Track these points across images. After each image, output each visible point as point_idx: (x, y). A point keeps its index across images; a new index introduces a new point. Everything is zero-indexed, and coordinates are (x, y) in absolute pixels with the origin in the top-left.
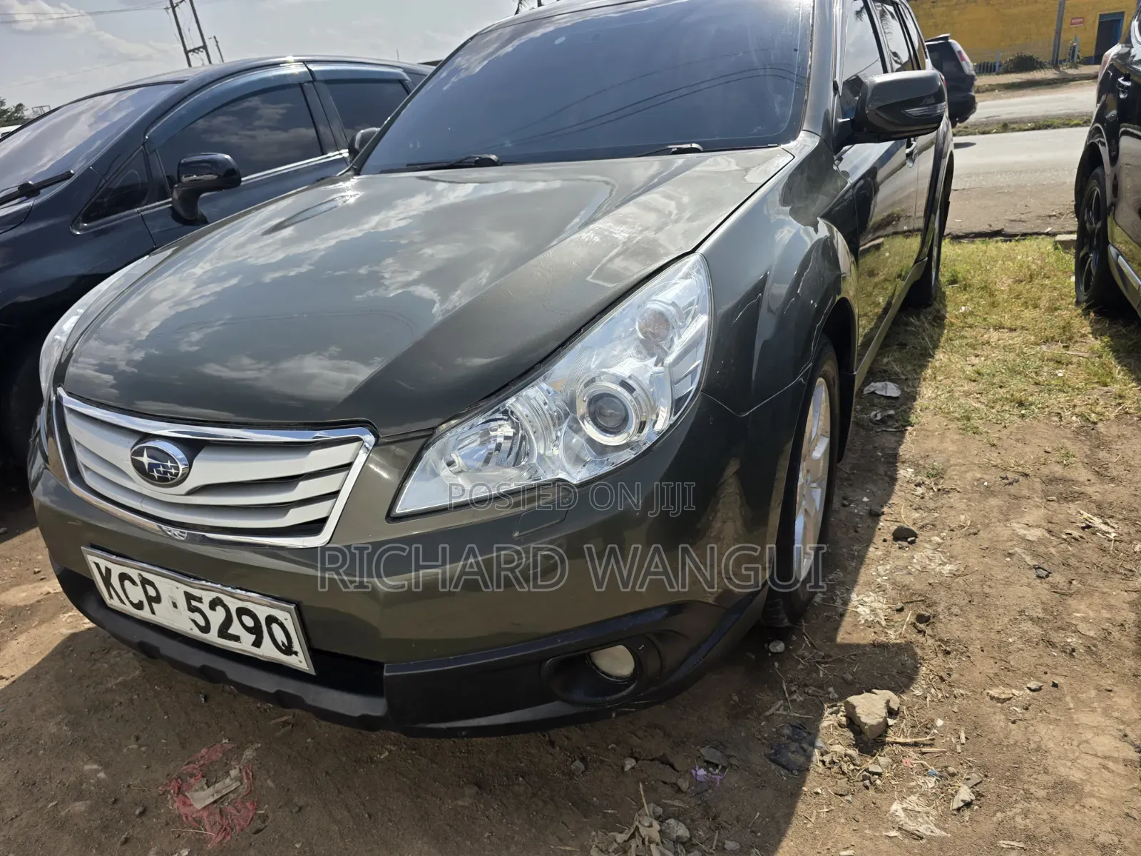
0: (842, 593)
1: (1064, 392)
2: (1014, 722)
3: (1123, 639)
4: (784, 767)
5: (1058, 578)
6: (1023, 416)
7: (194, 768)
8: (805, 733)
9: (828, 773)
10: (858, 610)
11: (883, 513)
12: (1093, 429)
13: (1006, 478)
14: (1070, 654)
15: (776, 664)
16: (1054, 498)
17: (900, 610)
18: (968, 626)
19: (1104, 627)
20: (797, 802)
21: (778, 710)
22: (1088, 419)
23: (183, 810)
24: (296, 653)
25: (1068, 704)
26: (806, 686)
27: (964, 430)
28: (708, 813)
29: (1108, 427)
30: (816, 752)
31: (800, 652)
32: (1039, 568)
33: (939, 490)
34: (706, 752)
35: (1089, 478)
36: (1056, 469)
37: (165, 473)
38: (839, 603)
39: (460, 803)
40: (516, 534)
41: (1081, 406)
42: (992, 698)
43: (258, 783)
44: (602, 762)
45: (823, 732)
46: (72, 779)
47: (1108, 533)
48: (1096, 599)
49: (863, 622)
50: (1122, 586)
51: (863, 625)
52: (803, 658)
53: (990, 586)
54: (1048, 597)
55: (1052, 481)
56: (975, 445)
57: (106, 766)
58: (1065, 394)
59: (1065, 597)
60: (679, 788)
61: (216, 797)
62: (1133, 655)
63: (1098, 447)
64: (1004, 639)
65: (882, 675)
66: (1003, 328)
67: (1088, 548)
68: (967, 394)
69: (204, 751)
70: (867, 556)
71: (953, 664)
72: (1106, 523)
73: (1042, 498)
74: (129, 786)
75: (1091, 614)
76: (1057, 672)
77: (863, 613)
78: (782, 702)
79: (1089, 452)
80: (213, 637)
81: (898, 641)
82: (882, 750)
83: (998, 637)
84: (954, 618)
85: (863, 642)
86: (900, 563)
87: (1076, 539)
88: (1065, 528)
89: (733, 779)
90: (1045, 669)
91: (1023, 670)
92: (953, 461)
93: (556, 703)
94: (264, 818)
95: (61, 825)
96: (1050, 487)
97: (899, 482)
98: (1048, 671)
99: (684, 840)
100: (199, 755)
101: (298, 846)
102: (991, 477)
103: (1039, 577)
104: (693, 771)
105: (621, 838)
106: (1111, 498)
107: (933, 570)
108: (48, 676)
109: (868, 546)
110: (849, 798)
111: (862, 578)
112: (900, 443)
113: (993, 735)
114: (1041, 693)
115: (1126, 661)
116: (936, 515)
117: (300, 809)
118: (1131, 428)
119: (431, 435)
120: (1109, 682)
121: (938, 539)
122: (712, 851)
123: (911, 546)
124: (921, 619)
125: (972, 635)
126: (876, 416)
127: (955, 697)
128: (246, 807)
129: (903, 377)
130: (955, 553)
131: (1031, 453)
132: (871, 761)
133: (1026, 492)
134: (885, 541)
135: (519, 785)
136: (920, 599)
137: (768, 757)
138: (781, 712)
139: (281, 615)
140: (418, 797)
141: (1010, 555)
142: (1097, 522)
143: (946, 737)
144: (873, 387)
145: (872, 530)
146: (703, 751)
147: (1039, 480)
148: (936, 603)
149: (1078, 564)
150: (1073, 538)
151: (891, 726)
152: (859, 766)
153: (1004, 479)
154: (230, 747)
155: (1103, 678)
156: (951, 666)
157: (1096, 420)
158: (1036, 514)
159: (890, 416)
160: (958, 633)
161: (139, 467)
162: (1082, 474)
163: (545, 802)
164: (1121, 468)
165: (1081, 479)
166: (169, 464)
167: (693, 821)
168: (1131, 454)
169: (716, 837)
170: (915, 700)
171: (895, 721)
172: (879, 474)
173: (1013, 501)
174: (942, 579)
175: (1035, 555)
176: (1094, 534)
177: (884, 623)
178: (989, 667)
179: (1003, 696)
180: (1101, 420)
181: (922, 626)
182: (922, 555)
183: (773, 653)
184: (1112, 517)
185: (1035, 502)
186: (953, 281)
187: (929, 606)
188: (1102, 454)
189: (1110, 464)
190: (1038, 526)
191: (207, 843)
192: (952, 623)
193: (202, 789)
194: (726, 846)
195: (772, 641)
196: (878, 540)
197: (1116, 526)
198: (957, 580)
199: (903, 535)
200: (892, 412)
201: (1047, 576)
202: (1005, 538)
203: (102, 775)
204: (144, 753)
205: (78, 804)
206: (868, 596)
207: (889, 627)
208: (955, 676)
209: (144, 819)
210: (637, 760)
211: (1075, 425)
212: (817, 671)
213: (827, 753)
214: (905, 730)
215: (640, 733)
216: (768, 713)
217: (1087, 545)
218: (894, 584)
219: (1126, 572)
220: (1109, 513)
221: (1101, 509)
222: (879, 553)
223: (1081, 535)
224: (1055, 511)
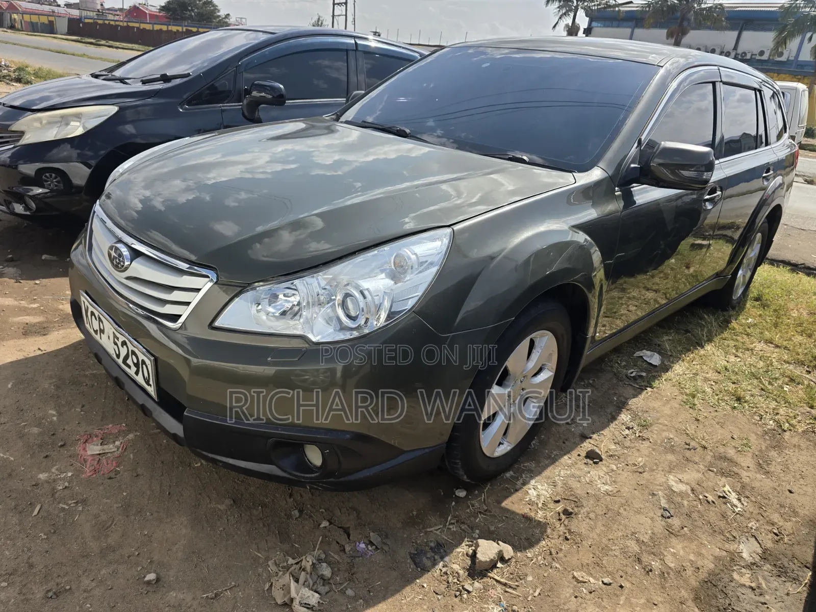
0: (527, 477)
1: (777, 402)
2: (576, 597)
3: (692, 577)
4: (415, 564)
5: (676, 522)
6: (735, 408)
7: (100, 433)
8: (442, 550)
9: (439, 578)
10: (529, 491)
11: (591, 438)
12: (780, 434)
13: (689, 445)
14: (648, 572)
15: (454, 503)
16: (715, 470)
17: (558, 502)
18: (592, 529)
19: (684, 564)
20: (407, 586)
21: (437, 530)
22: (781, 426)
23: (82, 452)
24: (151, 385)
25: (620, 600)
26: (463, 523)
27: (685, 402)
28: (351, 570)
29: (792, 437)
30: (441, 564)
31: (473, 502)
32: (667, 510)
33: (639, 436)
34: (374, 536)
35: (749, 466)
36: (730, 451)
37: (119, 263)
38: (519, 483)
39: (219, 506)
40: (269, 359)
41: (781, 416)
42: (574, 577)
43: (126, 453)
44: (311, 517)
45: (454, 554)
46: (41, 415)
47: (736, 506)
48: (693, 546)
49: (527, 500)
50: (719, 545)
51: (527, 501)
52: (473, 506)
53: (625, 509)
54: (660, 531)
55: (722, 458)
56: (686, 415)
57: (60, 414)
58: (776, 404)
59: (672, 535)
60: (344, 549)
61: (101, 452)
62: (691, 590)
63: (774, 448)
64: (610, 546)
65: (514, 535)
66: (772, 343)
67: (713, 511)
68: (706, 380)
69: (111, 425)
70: (559, 460)
71: (565, 547)
72: (739, 500)
73: (706, 467)
74: (64, 429)
75: (682, 552)
76: (630, 579)
77: (531, 494)
78: (442, 526)
79: (764, 448)
80: (120, 361)
81: (541, 520)
82: (482, 579)
83: (607, 542)
84: (588, 520)
85: (517, 511)
86: (578, 473)
87: (709, 502)
88: (707, 492)
89: (379, 557)
90: (622, 574)
91: (607, 569)
92: (661, 421)
93: (274, 466)
94: (117, 473)
95: (21, 436)
96: (717, 461)
97: (616, 422)
98: (624, 577)
99: (325, 578)
100: (107, 427)
101: (125, 494)
102: (679, 440)
103: (662, 516)
104: (358, 543)
105: (291, 561)
106: (757, 484)
107: (596, 485)
108: (61, 357)
109: (565, 454)
110: (440, 597)
111: (547, 473)
112: (635, 396)
113: (557, 599)
114: (608, 587)
115: (683, 592)
116: (626, 451)
117: (137, 475)
118: (809, 443)
119: (246, 287)
120: (659, 600)
121: (614, 468)
122: (336, 591)
123: (593, 465)
124: (567, 513)
125: (591, 535)
126: (632, 373)
127: (551, 568)
128: (112, 464)
129: (669, 353)
130: (619, 480)
131: (721, 434)
132: (469, 582)
133: (697, 459)
134: (579, 455)
135: (257, 510)
136: (575, 500)
137: (410, 553)
138: (438, 532)
139: (148, 362)
140: (200, 494)
141: (654, 495)
142: (733, 497)
143: (528, 588)
144: (643, 353)
145: (576, 445)
146: (372, 534)
147: (712, 454)
148: (583, 506)
149: (697, 518)
150: (707, 500)
151: (498, 568)
152: (460, 582)
153: (687, 444)
154: (124, 429)
155: (657, 595)
156: (563, 548)
157: (786, 429)
158: (692, 475)
159: (641, 377)
160: (584, 530)
161: (110, 255)
162: (746, 461)
163: (264, 525)
164: (779, 467)
165: (743, 464)
166: (121, 259)
167: (339, 570)
168: (795, 460)
169: (345, 584)
170: (525, 558)
171: (503, 566)
172: (606, 412)
173: (684, 462)
174: (597, 493)
175: (670, 500)
176: (725, 503)
177: (540, 505)
178: (587, 558)
179: (581, 579)
180: (790, 430)
181: (563, 517)
182: (596, 473)
183: (456, 495)
184: (748, 497)
185: (698, 467)
186: (757, 299)
187: (577, 507)
188: (773, 454)
189: (774, 462)
190: (687, 484)
191: (83, 474)
192: (584, 522)
193: (97, 445)
194: (347, 592)
195: (460, 488)
196: (574, 453)
197: (745, 504)
198: (606, 497)
199: (593, 457)
200: (644, 374)
201: (669, 518)
202: (658, 483)
203: (55, 418)
204: (82, 415)
205: (36, 429)
206: (542, 485)
207: (541, 509)
208: (561, 555)
209: (61, 449)
210: (331, 523)
211: (769, 427)
212: (476, 517)
213: (447, 566)
214: (505, 574)
215: (343, 510)
216: (428, 530)
217: (714, 509)
218: (565, 484)
219: (730, 537)
220: (747, 493)
221: (743, 491)
222: (570, 462)
223: (714, 500)
224: (708, 479)
